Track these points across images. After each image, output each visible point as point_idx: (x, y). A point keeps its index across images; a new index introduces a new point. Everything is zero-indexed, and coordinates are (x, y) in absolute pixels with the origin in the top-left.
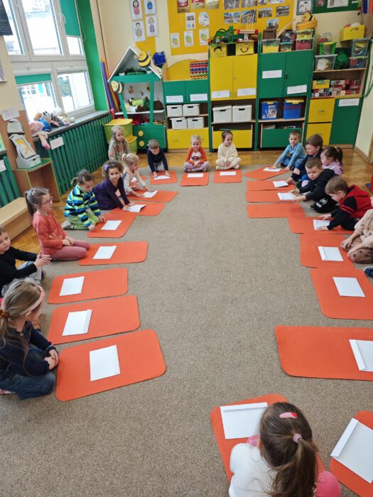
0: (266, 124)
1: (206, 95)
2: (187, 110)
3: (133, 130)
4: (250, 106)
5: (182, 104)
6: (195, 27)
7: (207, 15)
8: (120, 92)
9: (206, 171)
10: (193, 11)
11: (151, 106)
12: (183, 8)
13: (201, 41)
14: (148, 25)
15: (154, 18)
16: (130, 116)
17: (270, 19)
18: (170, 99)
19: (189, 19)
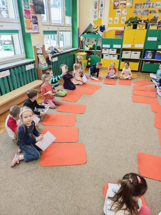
0: (146, 61)
1: (121, 45)
2: (111, 51)
3: (87, 57)
4: (140, 52)
5: (109, 49)
6: (120, 16)
7: (126, 11)
8: (83, 41)
9: (116, 79)
10: (120, 9)
11: (96, 48)
12: (116, 7)
13: (122, 22)
14: (100, 14)
15: (103, 10)
16: (86, 52)
17: (155, 14)
18: (104, 46)
19: (118, 12)
